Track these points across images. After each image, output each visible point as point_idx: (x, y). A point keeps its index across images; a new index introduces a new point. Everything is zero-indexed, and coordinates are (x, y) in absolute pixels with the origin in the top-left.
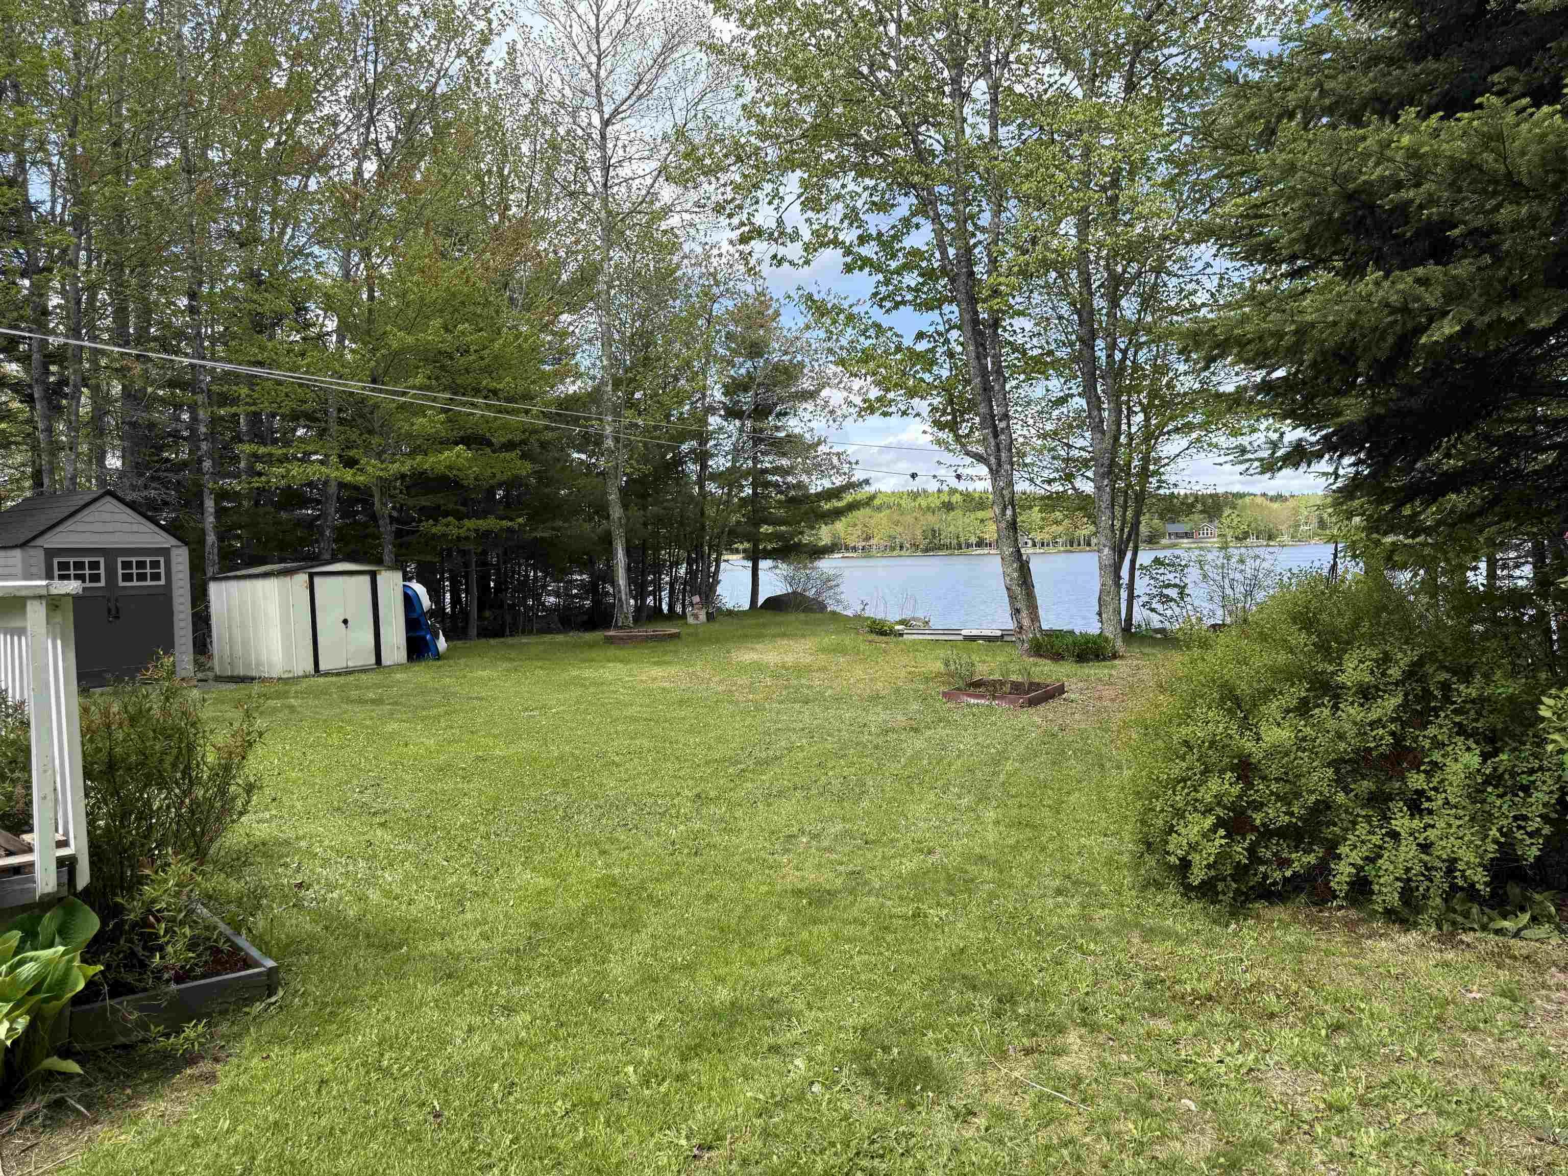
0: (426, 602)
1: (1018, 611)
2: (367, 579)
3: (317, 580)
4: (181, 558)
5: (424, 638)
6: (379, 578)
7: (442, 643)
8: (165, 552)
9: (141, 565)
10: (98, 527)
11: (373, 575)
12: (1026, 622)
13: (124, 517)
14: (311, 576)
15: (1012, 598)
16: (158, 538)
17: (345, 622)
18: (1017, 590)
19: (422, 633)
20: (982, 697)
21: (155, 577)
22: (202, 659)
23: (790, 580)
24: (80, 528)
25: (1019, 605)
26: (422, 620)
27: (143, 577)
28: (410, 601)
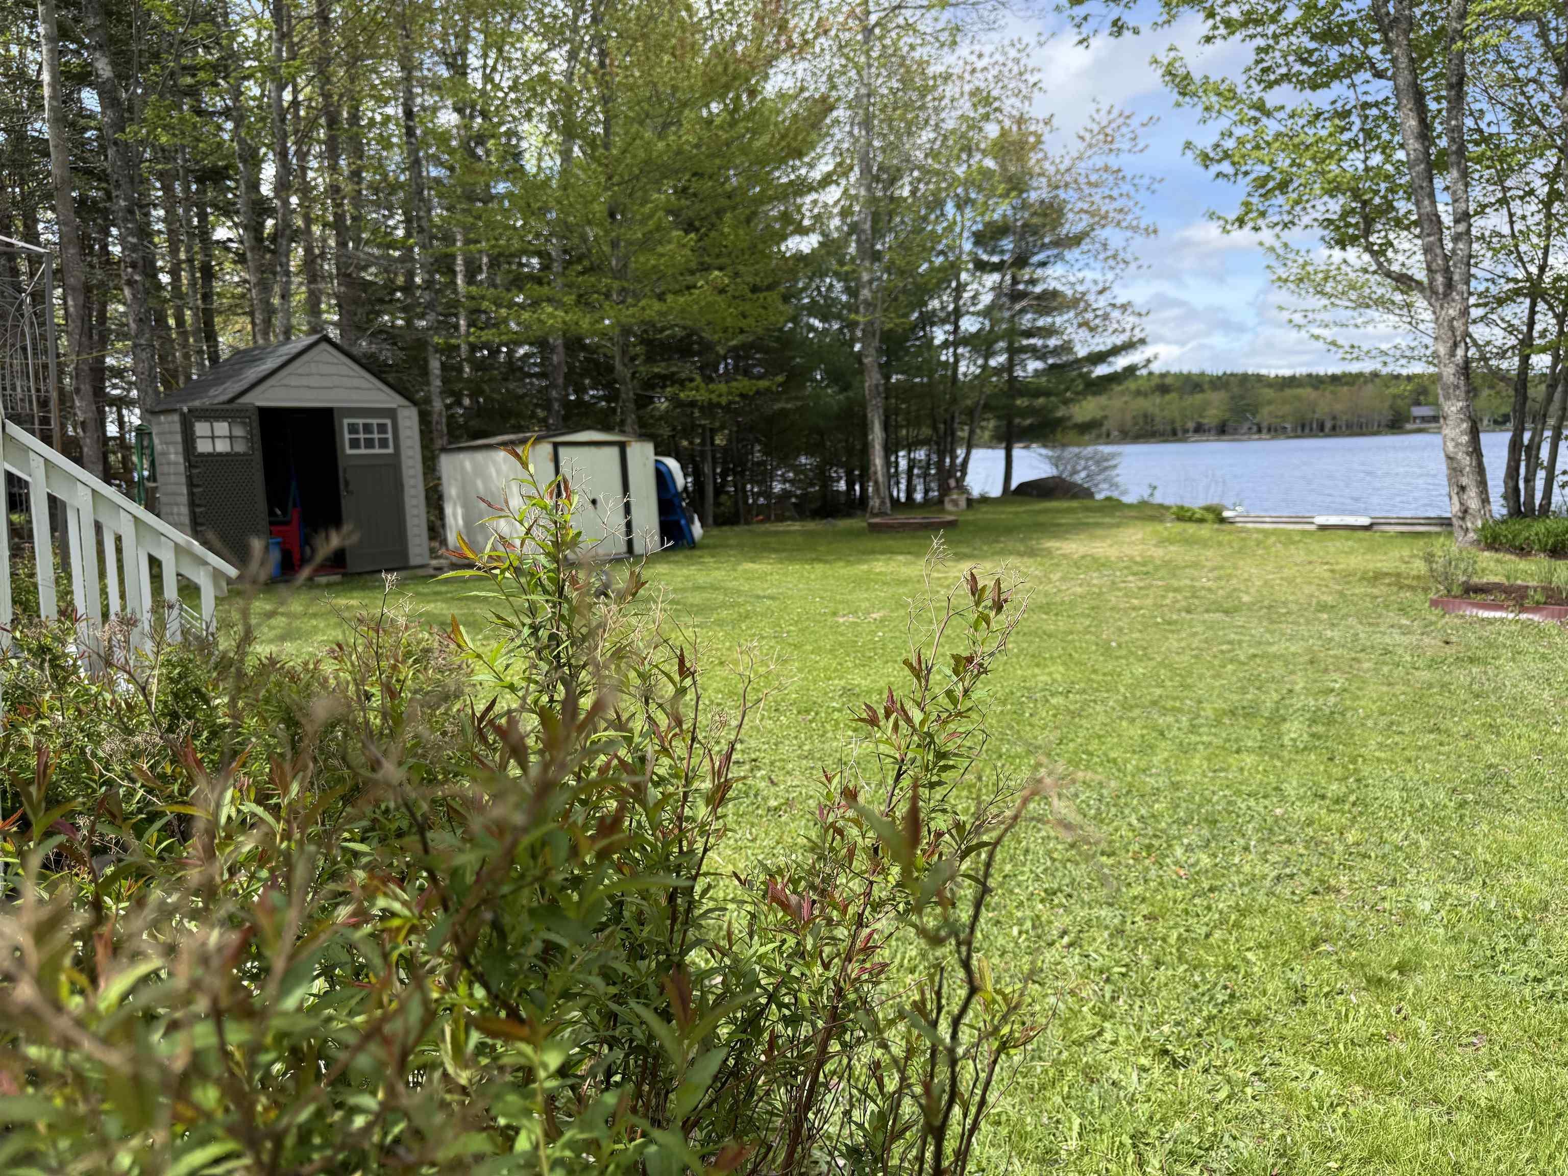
0: (680, 480)
1: (1463, 489)
2: (614, 452)
3: (562, 451)
4: (409, 419)
5: (678, 522)
6: (629, 451)
7: (697, 529)
8: (391, 413)
9: (367, 428)
10: (313, 381)
11: (622, 447)
12: (1474, 504)
13: (344, 370)
14: (556, 446)
15: (1455, 470)
16: (382, 396)
17: (594, 502)
18: (1466, 461)
19: (676, 518)
20: (1500, 608)
21: (384, 443)
22: (436, 544)
23: (1056, 462)
24: (294, 381)
25: (1464, 481)
26: (676, 501)
27: (369, 443)
28: (662, 478)
